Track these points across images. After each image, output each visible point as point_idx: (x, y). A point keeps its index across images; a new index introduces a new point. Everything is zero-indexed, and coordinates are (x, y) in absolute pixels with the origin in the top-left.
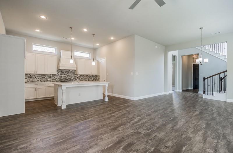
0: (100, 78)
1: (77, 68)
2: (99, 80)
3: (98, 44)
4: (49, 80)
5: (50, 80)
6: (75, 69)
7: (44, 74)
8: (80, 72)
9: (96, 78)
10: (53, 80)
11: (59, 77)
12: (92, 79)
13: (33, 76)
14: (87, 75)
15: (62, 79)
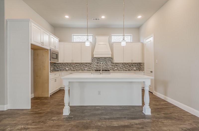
0: (145, 67)
1: (112, 55)
2: (144, 70)
3: (139, 17)
4: (85, 69)
5: (87, 69)
6: (110, 56)
7: (81, 63)
8: (117, 60)
9: (139, 67)
10: (90, 69)
11: (95, 66)
12: (135, 68)
13: (73, 65)
14: (128, 64)
15: (98, 68)
